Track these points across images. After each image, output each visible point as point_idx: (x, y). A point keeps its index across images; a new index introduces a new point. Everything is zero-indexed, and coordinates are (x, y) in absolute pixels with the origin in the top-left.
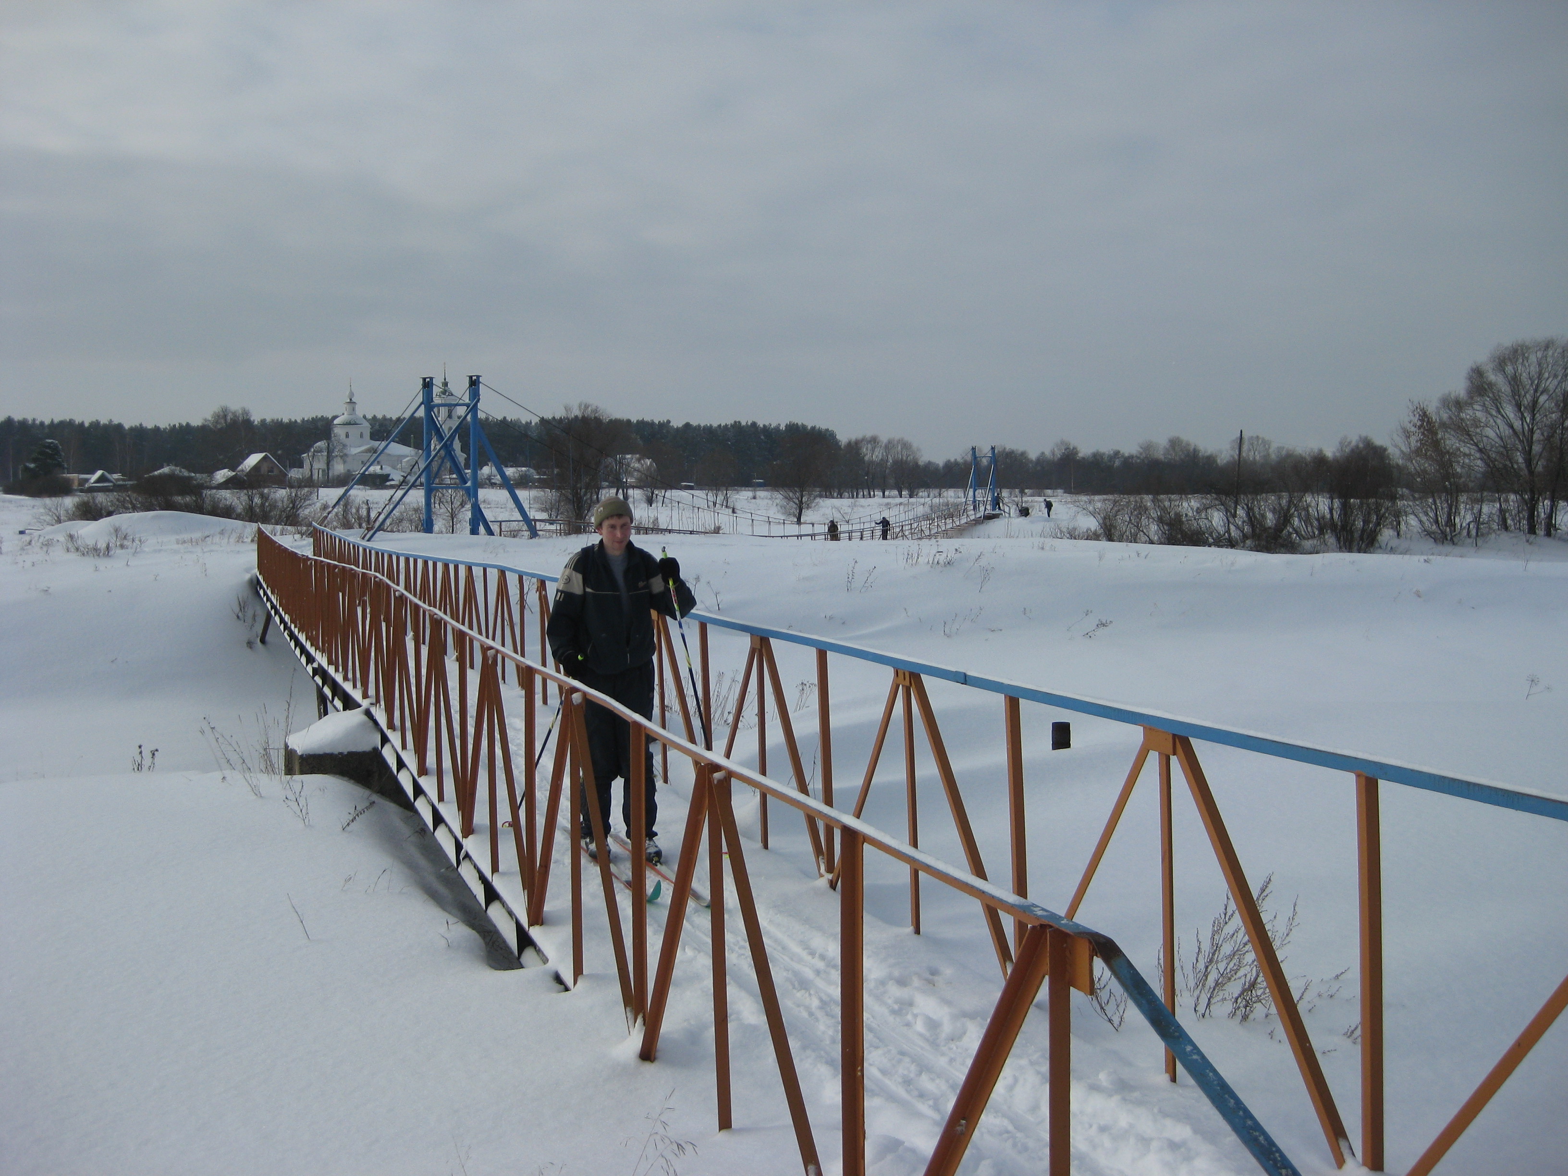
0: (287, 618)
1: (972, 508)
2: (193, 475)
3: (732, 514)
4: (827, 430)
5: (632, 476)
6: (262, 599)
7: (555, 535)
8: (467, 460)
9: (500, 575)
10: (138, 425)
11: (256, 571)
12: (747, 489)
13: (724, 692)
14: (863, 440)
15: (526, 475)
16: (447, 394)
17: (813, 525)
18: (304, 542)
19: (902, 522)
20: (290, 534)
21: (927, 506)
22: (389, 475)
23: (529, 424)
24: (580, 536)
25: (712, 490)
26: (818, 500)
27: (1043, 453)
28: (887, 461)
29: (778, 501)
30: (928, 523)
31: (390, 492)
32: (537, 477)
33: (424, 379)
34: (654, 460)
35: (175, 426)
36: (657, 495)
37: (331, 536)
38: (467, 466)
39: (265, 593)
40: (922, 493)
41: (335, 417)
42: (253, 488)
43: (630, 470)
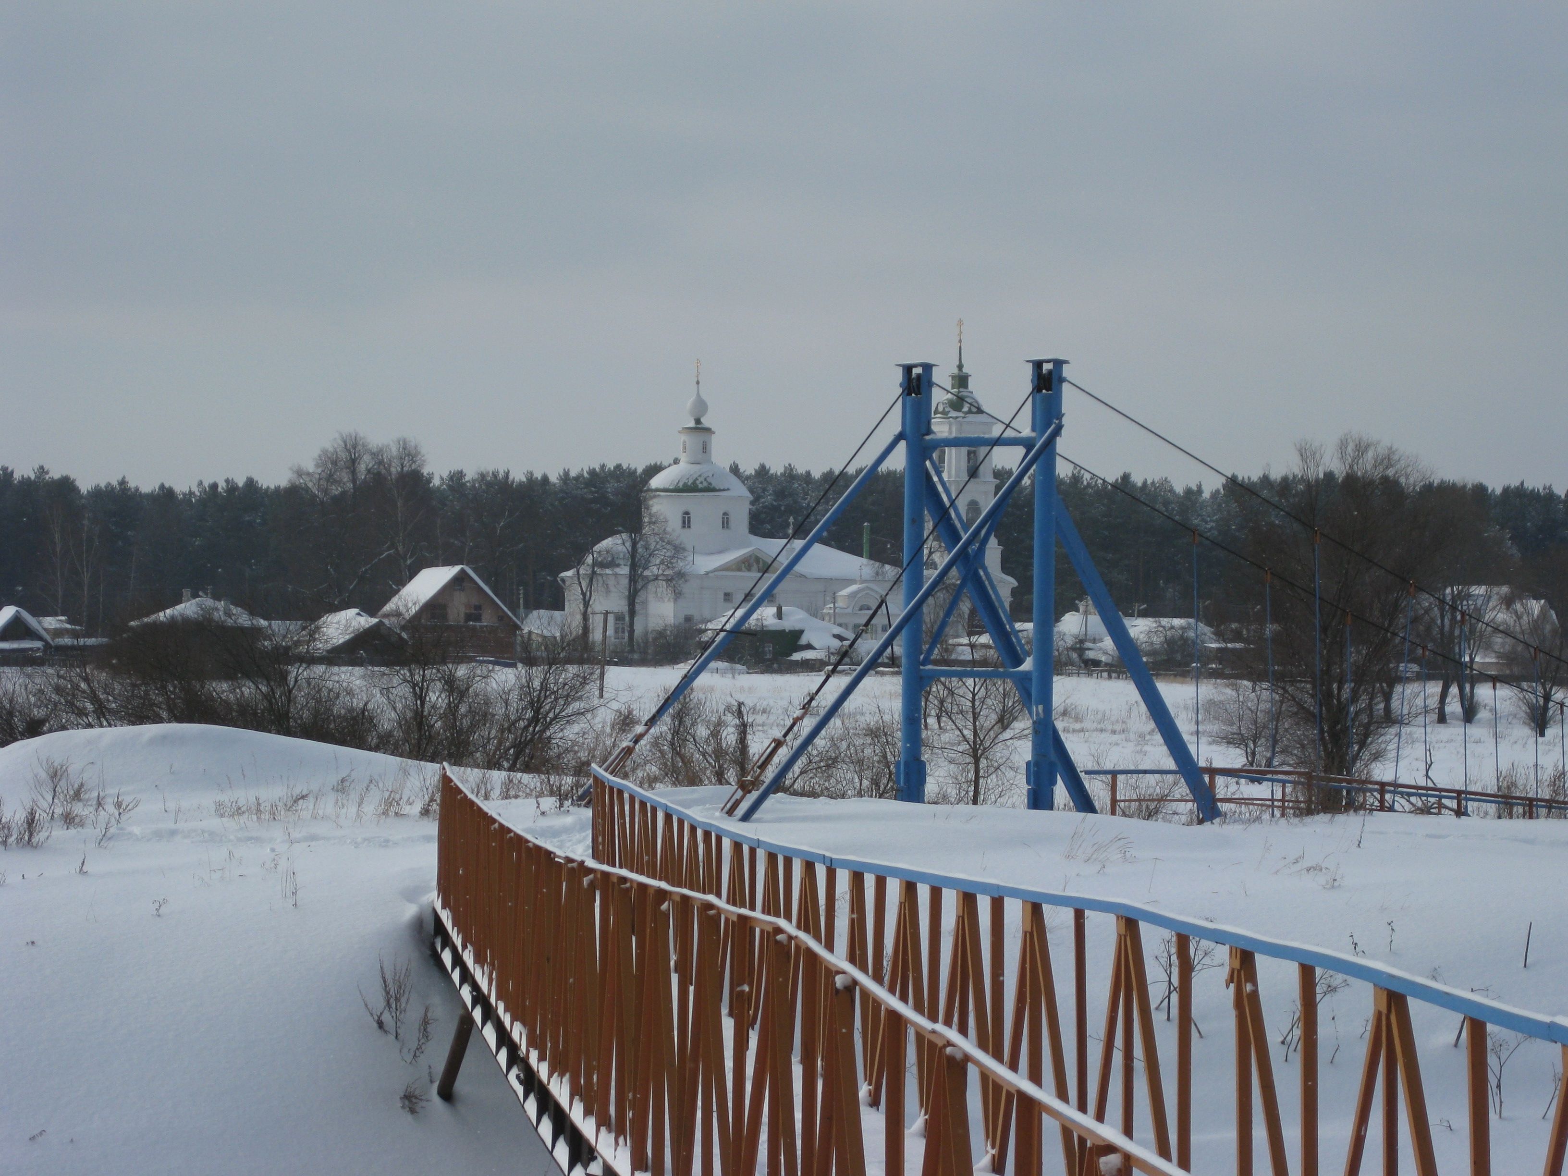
0: (518, 1032)
2: (263, 623)
5: (1488, 647)
6: (447, 976)
7: (1266, 816)
8: (1021, 593)
9: (1123, 932)
10: (115, 483)
11: (433, 898)
15: (1184, 640)
16: (966, 409)
18: (568, 820)
20: (528, 796)
22: (799, 633)
23: (1192, 495)
24: (1341, 818)
31: (810, 681)
32: (1213, 645)
33: (908, 369)
34: (1551, 604)
35: (214, 486)
36: (1559, 703)
37: (643, 804)
38: (1021, 611)
39: (458, 960)
41: (654, 470)
42: (425, 664)
43: (1483, 630)
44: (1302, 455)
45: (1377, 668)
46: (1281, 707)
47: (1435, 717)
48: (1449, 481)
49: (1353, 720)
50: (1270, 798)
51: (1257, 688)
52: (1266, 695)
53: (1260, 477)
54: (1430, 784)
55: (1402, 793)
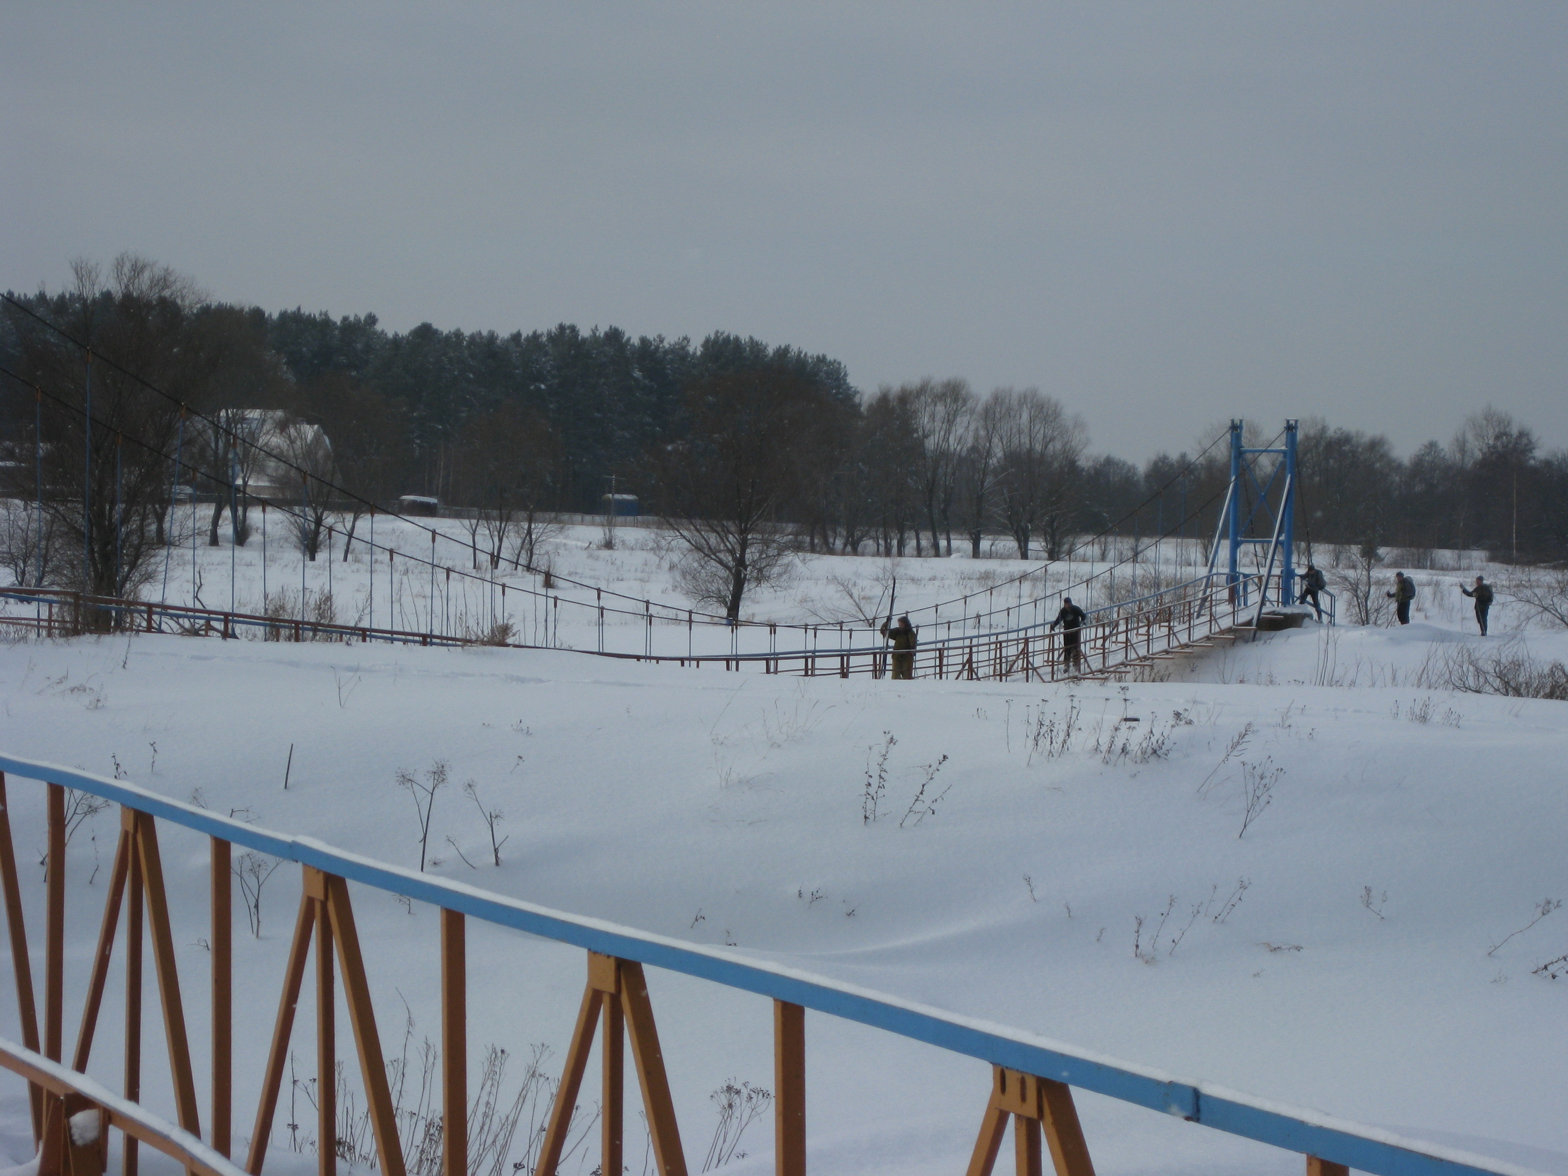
1: (1225, 594)
3: (543, 591)
4: (822, 360)
5: (261, 471)
7: (33, 635)
12: (588, 518)
13: (504, 1105)
14: (922, 390)
17: (773, 627)
19: (1026, 629)
21: (1097, 585)
24: (107, 639)
25: (488, 518)
26: (790, 557)
27: (1432, 445)
28: (989, 453)
29: (675, 557)
30: (1100, 634)
34: (326, 429)
36: (331, 529)
40: (1087, 547)
43: (257, 453)
44: (77, 274)
45: (149, 489)
46: (52, 527)
47: (207, 539)
48: (226, 304)
49: (124, 541)
50: (36, 617)
51: (29, 508)
52: (35, 514)
53: (36, 295)
54: (198, 606)
55: (172, 616)
